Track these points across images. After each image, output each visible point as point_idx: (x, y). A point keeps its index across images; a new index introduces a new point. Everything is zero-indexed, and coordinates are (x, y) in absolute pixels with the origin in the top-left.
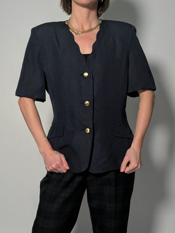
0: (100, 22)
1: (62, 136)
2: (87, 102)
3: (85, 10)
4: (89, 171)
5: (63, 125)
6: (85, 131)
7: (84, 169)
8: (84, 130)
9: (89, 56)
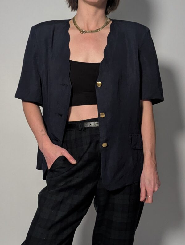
3: (92, 9)
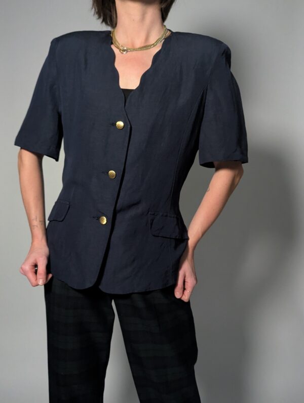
0: (167, 34)
1: (63, 220)
2: (112, 172)
4: (100, 287)
5: (68, 203)
6: (99, 220)
7: (89, 285)
8: (98, 218)
9: (132, 92)
